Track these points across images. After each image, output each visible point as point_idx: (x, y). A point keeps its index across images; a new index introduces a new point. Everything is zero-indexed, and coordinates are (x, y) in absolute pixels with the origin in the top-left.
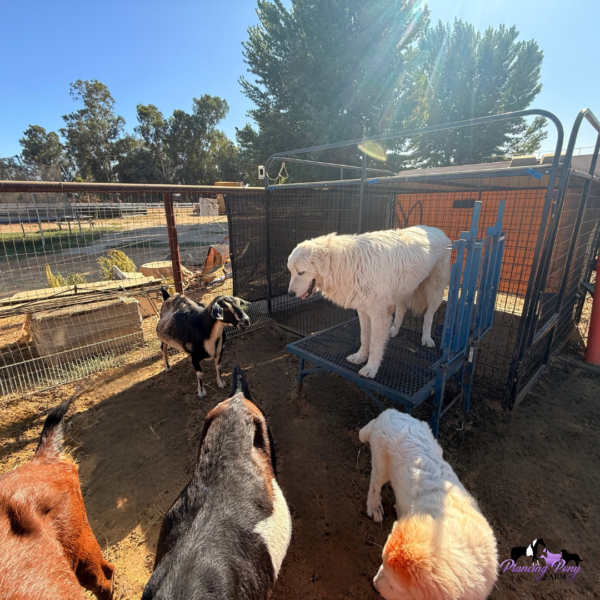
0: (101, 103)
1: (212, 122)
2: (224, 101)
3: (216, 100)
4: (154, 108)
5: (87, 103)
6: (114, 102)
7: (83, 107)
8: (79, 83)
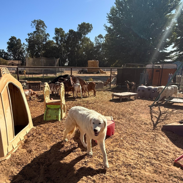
0: (42, 28)
1: (85, 34)
2: (91, 25)
3: (88, 24)
4: (62, 29)
5: (36, 28)
6: (46, 27)
7: (35, 30)
8: (35, 21)
